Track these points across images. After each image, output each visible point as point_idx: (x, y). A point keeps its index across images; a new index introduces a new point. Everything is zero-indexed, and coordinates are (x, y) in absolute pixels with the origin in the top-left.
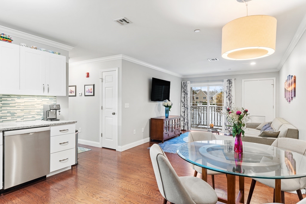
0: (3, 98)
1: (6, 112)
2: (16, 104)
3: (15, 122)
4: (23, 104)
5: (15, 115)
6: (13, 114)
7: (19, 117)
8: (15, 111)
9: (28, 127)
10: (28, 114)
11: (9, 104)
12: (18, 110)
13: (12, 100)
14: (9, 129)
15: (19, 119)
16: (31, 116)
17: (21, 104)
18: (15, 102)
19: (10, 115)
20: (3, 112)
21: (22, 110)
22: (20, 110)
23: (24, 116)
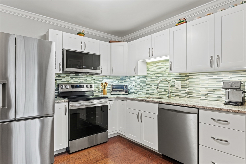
0: (189, 76)
1: (192, 88)
2: (201, 82)
3: (200, 100)
4: (207, 82)
5: (199, 92)
6: (198, 91)
7: (203, 95)
8: (200, 89)
9: (174, 103)
10: (212, 93)
11: (194, 81)
12: (202, 88)
13: (197, 78)
14: (161, 103)
15: (203, 97)
16: (216, 96)
17: (206, 82)
18: (199, 79)
19: (195, 92)
20: (190, 88)
21: (206, 88)
22: (204, 88)
23: (209, 95)
